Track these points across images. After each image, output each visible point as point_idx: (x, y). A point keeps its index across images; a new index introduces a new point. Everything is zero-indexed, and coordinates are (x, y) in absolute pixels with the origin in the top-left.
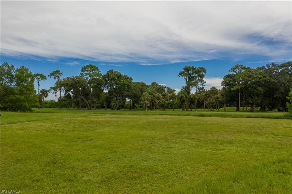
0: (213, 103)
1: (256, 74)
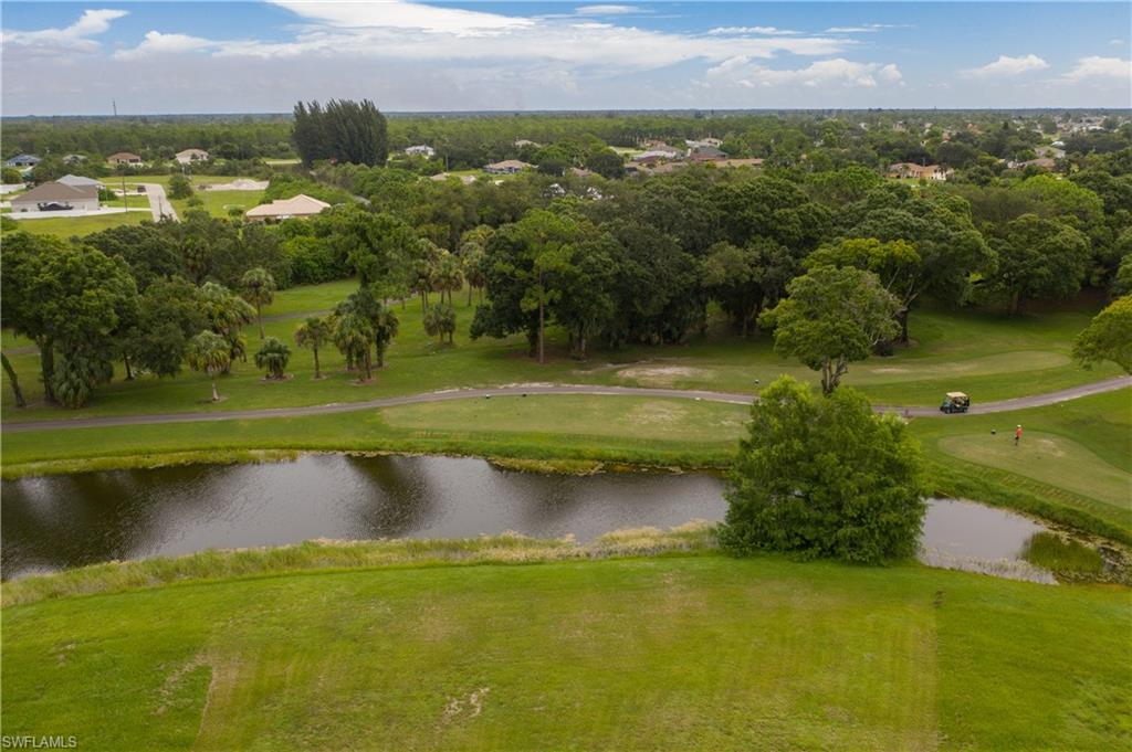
1: (593, 249)
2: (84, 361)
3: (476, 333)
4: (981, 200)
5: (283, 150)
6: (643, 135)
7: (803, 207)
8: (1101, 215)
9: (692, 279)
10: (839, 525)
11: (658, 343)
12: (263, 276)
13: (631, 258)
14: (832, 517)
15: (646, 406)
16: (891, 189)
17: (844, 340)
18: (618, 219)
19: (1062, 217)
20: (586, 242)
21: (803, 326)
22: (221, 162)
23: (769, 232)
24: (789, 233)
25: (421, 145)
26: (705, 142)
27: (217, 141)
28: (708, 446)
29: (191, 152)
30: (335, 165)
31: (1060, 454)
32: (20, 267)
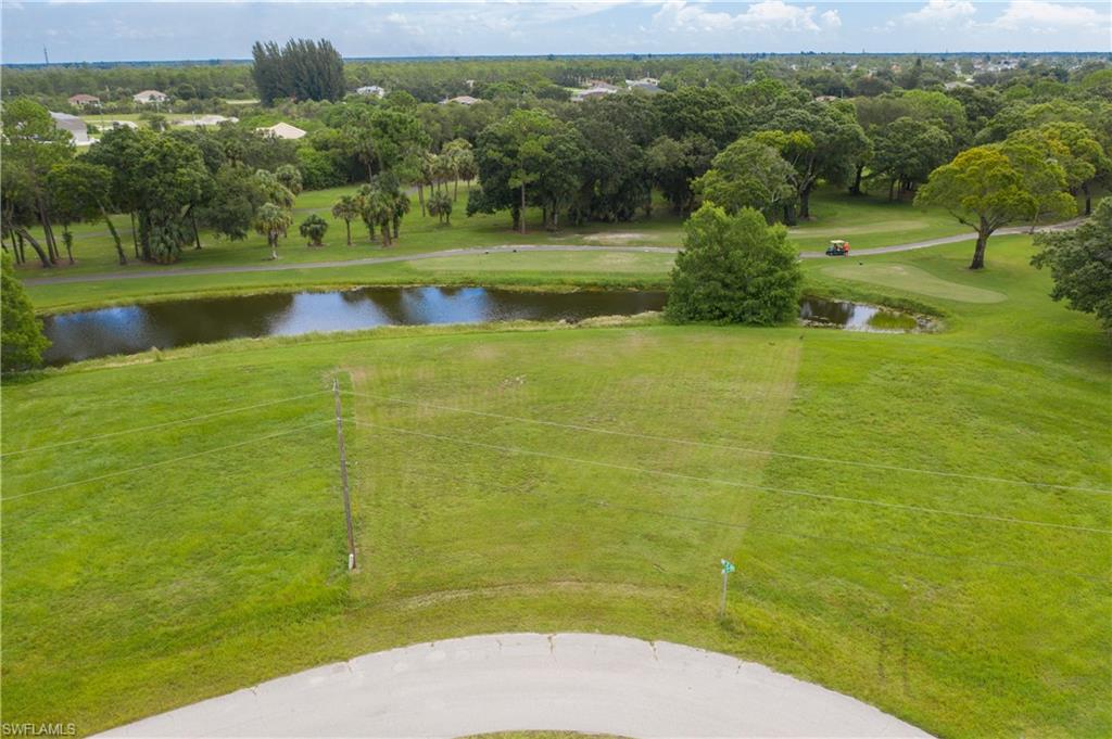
1: (563, 140)
2: (175, 226)
3: (471, 211)
4: (869, 107)
5: (238, 91)
6: (584, 74)
7: (726, 109)
8: (964, 120)
9: (641, 165)
10: (744, 299)
11: (614, 220)
12: (292, 172)
13: (593, 148)
14: (740, 294)
15: (608, 256)
16: (794, 95)
17: (752, 191)
18: (582, 119)
19: (931, 120)
20: (558, 135)
21: (723, 184)
22: (181, 103)
23: (700, 129)
24: (715, 129)
25: (371, 85)
26: (644, 81)
27: (172, 83)
28: (655, 275)
29: (149, 93)
30: (296, 102)
31: (904, 273)
32: (128, 151)
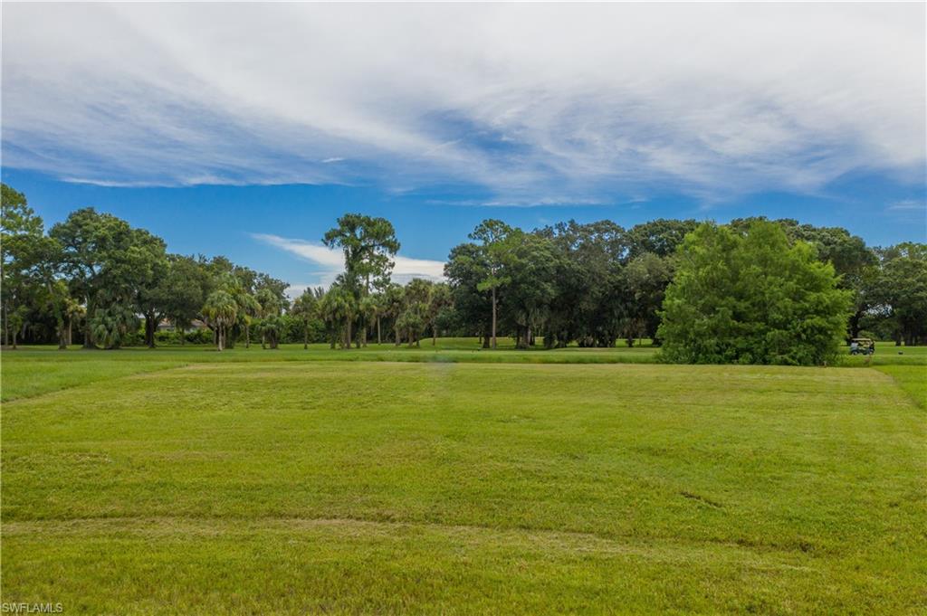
0: (418, 327)
1: (537, 249)
9: (620, 279)
10: (767, 331)
14: (759, 325)
20: (531, 244)
